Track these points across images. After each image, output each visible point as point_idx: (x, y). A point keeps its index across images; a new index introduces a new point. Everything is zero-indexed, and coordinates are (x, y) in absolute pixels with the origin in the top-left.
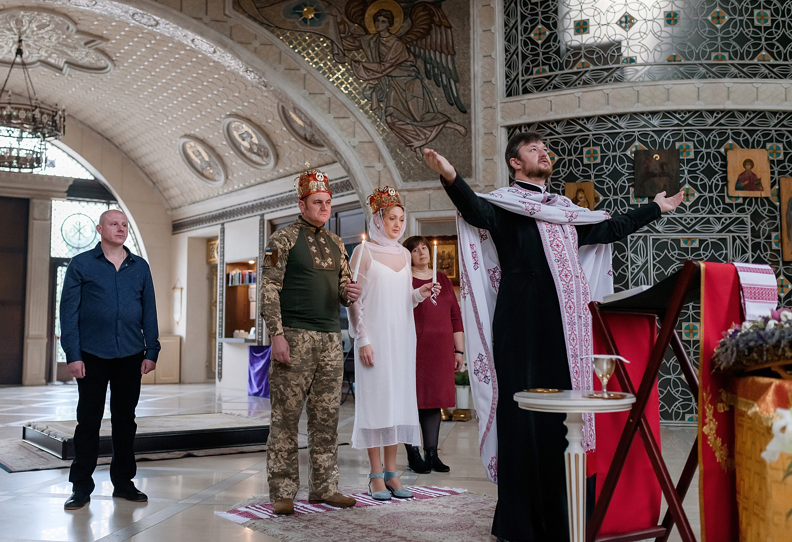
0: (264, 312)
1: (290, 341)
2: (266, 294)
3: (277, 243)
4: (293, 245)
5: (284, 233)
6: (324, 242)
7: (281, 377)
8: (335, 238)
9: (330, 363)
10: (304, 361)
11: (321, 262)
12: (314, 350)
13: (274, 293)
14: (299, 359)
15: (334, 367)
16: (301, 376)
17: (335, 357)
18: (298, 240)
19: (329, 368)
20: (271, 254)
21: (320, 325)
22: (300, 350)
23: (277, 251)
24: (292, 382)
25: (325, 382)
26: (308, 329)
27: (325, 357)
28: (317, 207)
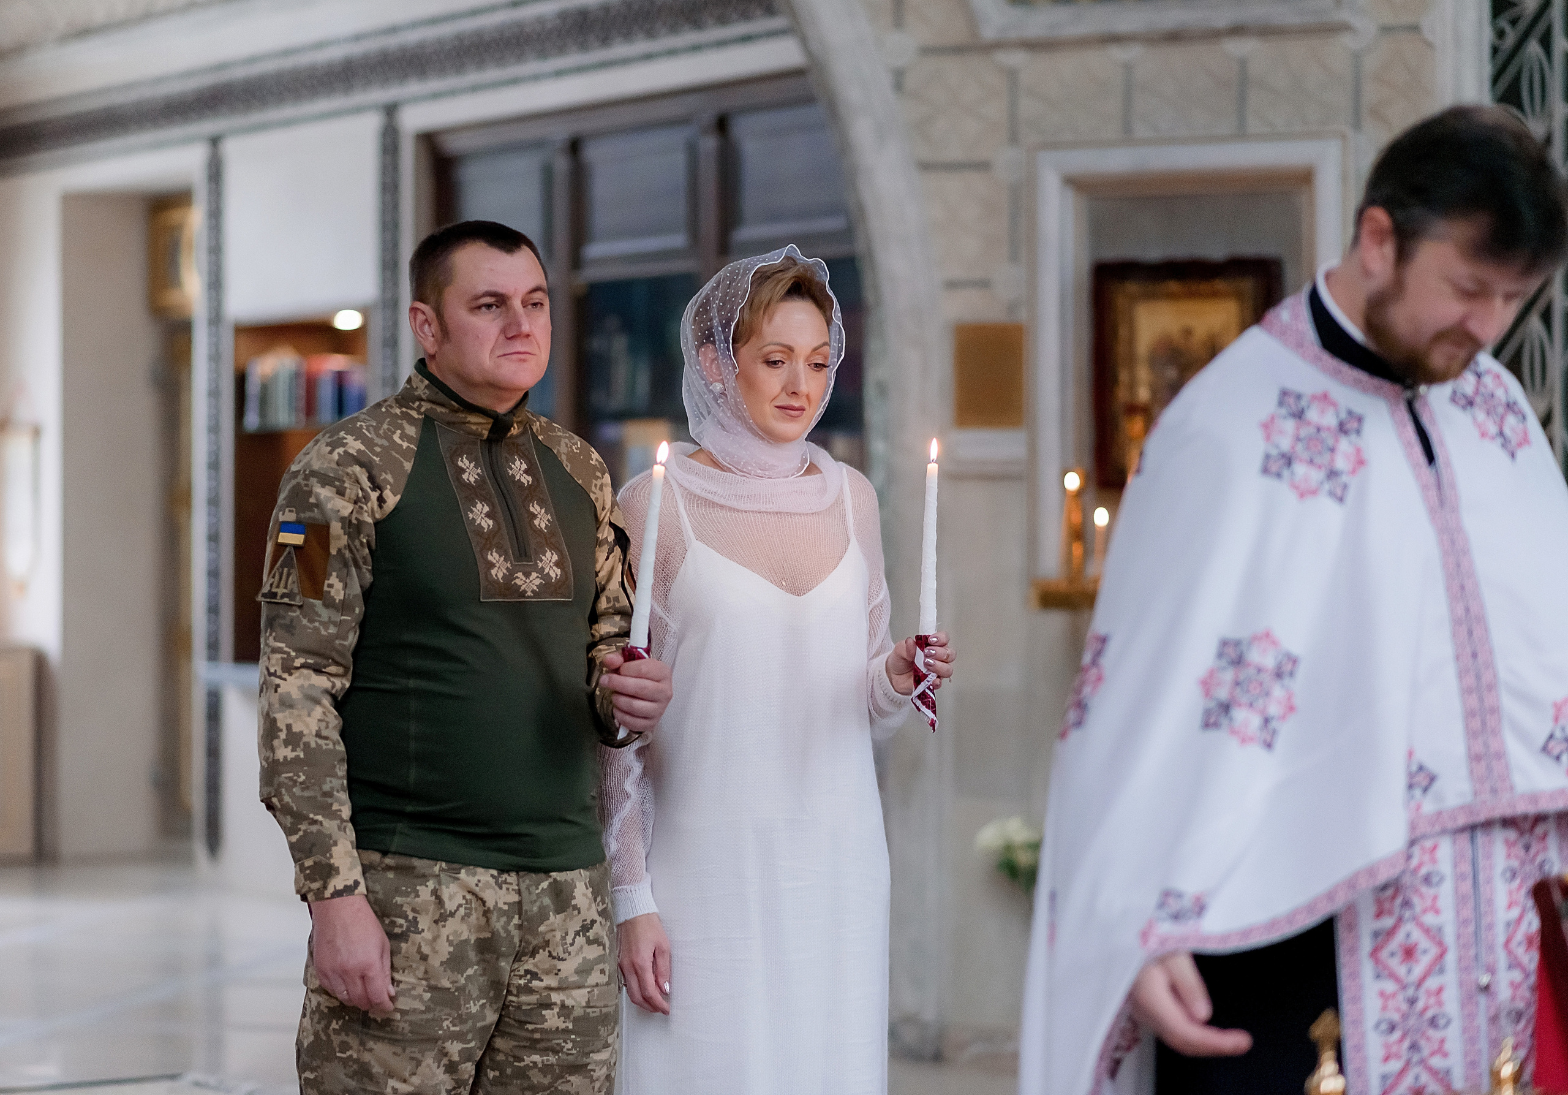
0: (278, 794)
1: (383, 911)
2: (282, 718)
3: (324, 493)
4: (392, 500)
5: (354, 446)
6: (526, 479)
7: (345, 1062)
8: (571, 456)
9: (556, 997)
10: (444, 998)
11: (510, 575)
12: (487, 947)
13: (318, 711)
14: (419, 990)
15: (578, 1012)
16: (429, 1060)
17: (578, 972)
18: (412, 477)
19: (552, 1019)
20: (297, 539)
21: (511, 844)
22: (426, 950)
23: (327, 527)
24: (392, 1083)
25: (536, 1078)
26: (457, 862)
27: (535, 976)
28: (487, 325)
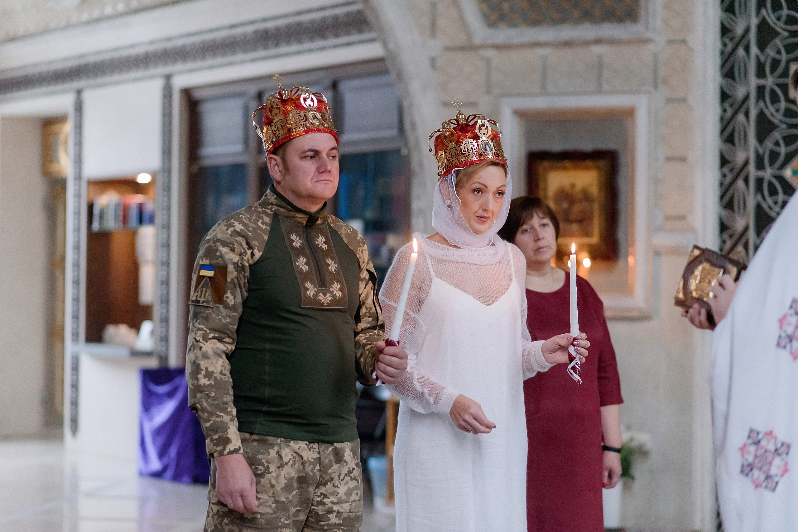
0: (200, 403)
1: (252, 462)
2: (202, 364)
3: (224, 250)
4: (258, 254)
5: (239, 227)
6: (325, 247)
8: (347, 235)
9: (336, 508)
10: (281, 506)
11: (317, 294)
12: (303, 481)
13: (221, 361)
14: (270, 503)
15: (345, 515)
17: (346, 494)
18: (268, 243)
19: (333, 519)
20: (211, 273)
21: (317, 429)
22: (273, 482)
23: (226, 267)
27: (326, 496)
28: (309, 166)
